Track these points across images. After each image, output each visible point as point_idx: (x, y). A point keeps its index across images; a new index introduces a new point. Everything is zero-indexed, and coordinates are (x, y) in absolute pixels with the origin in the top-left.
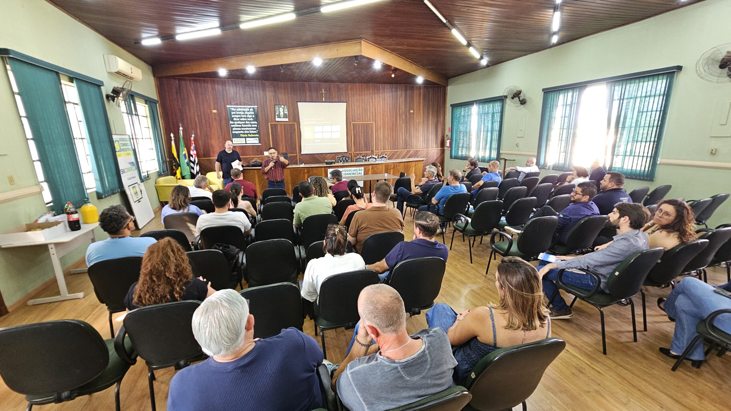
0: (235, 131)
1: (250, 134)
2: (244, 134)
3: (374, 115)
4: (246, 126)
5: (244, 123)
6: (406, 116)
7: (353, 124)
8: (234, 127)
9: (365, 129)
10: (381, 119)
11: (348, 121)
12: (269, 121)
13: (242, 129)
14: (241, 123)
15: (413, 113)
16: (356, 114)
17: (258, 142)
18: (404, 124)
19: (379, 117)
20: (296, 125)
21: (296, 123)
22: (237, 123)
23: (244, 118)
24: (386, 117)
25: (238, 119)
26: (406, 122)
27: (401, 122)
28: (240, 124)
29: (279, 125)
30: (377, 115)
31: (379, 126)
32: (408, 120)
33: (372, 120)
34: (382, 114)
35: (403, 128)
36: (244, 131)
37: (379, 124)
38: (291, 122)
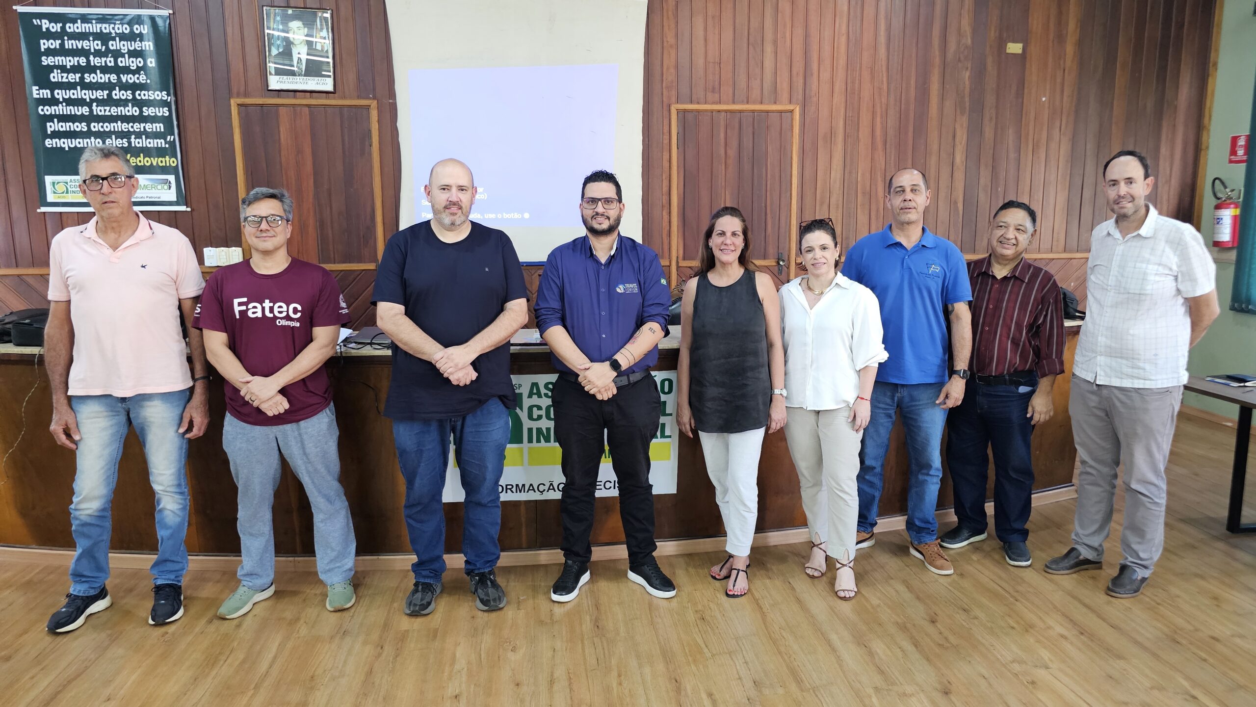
0: (57, 135)
1: (134, 151)
3: (799, 66)
4: (114, 111)
5: (101, 94)
6: (979, 74)
7: (683, 114)
8: (50, 118)
9: (747, 142)
10: (839, 86)
11: (656, 100)
12: (235, 90)
13: (95, 127)
14: (87, 95)
15: (1023, 56)
16: (700, 62)
18: (964, 120)
19: (826, 75)
20: (374, 114)
21: (374, 104)
22: (73, 94)
23: (105, 70)
24: (866, 75)
25: (74, 77)
26: (977, 108)
27: (949, 104)
28: (80, 102)
29: (282, 110)
30: (815, 66)
31: (823, 128)
32: (990, 100)
33: (785, 96)
34: (842, 62)
35: (962, 136)
36: (103, 135)
37: (824, 112)
38: (351, 98)
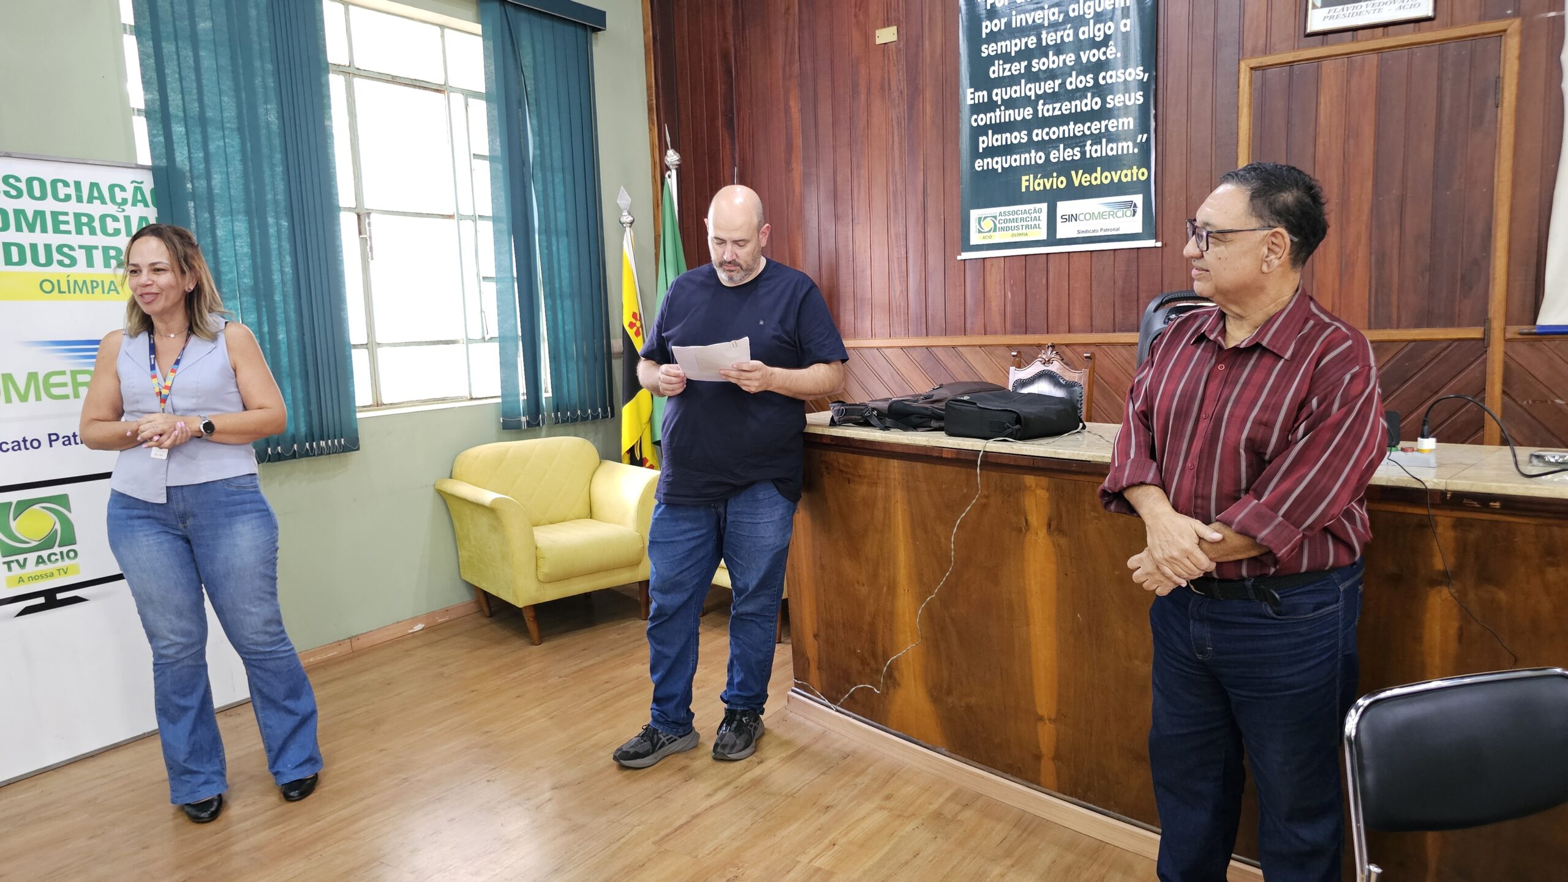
0: (991, 152)
1: (1088, 165)
2: (1045, 170)
4: (1067, 107)
5: (1050, 86)
8: (982, 130)
12: (1248, 45)
13: (1039, 135)
14: (1031, 90)
17: (1134, 224)
20: (1512, 45)
21: (1514, 25)
22: (1015, 92)
23: (1059, 49)
25: (1018, 67)
28: (1025, 101)
29: (1327, 67)
36: (1045, 146)
38: (1466, 22)
